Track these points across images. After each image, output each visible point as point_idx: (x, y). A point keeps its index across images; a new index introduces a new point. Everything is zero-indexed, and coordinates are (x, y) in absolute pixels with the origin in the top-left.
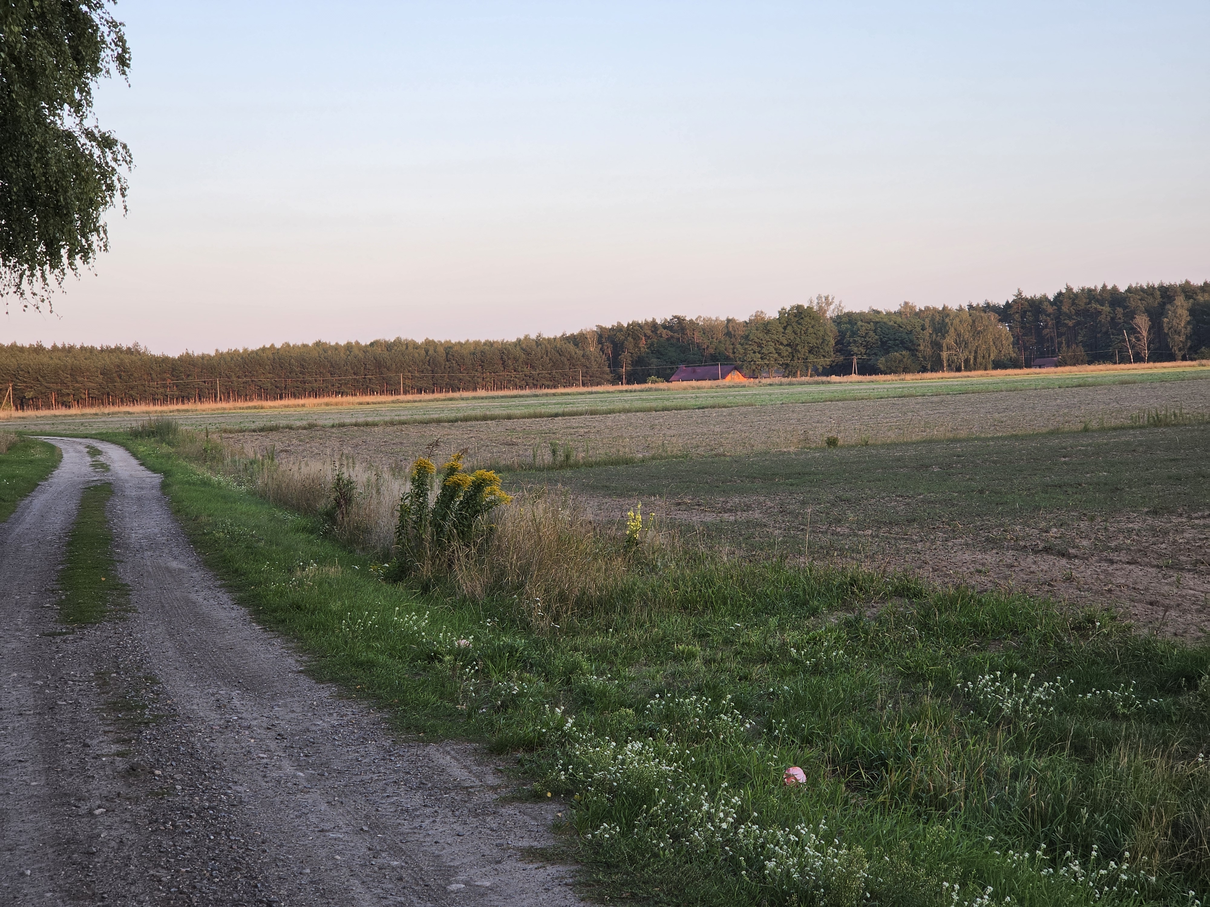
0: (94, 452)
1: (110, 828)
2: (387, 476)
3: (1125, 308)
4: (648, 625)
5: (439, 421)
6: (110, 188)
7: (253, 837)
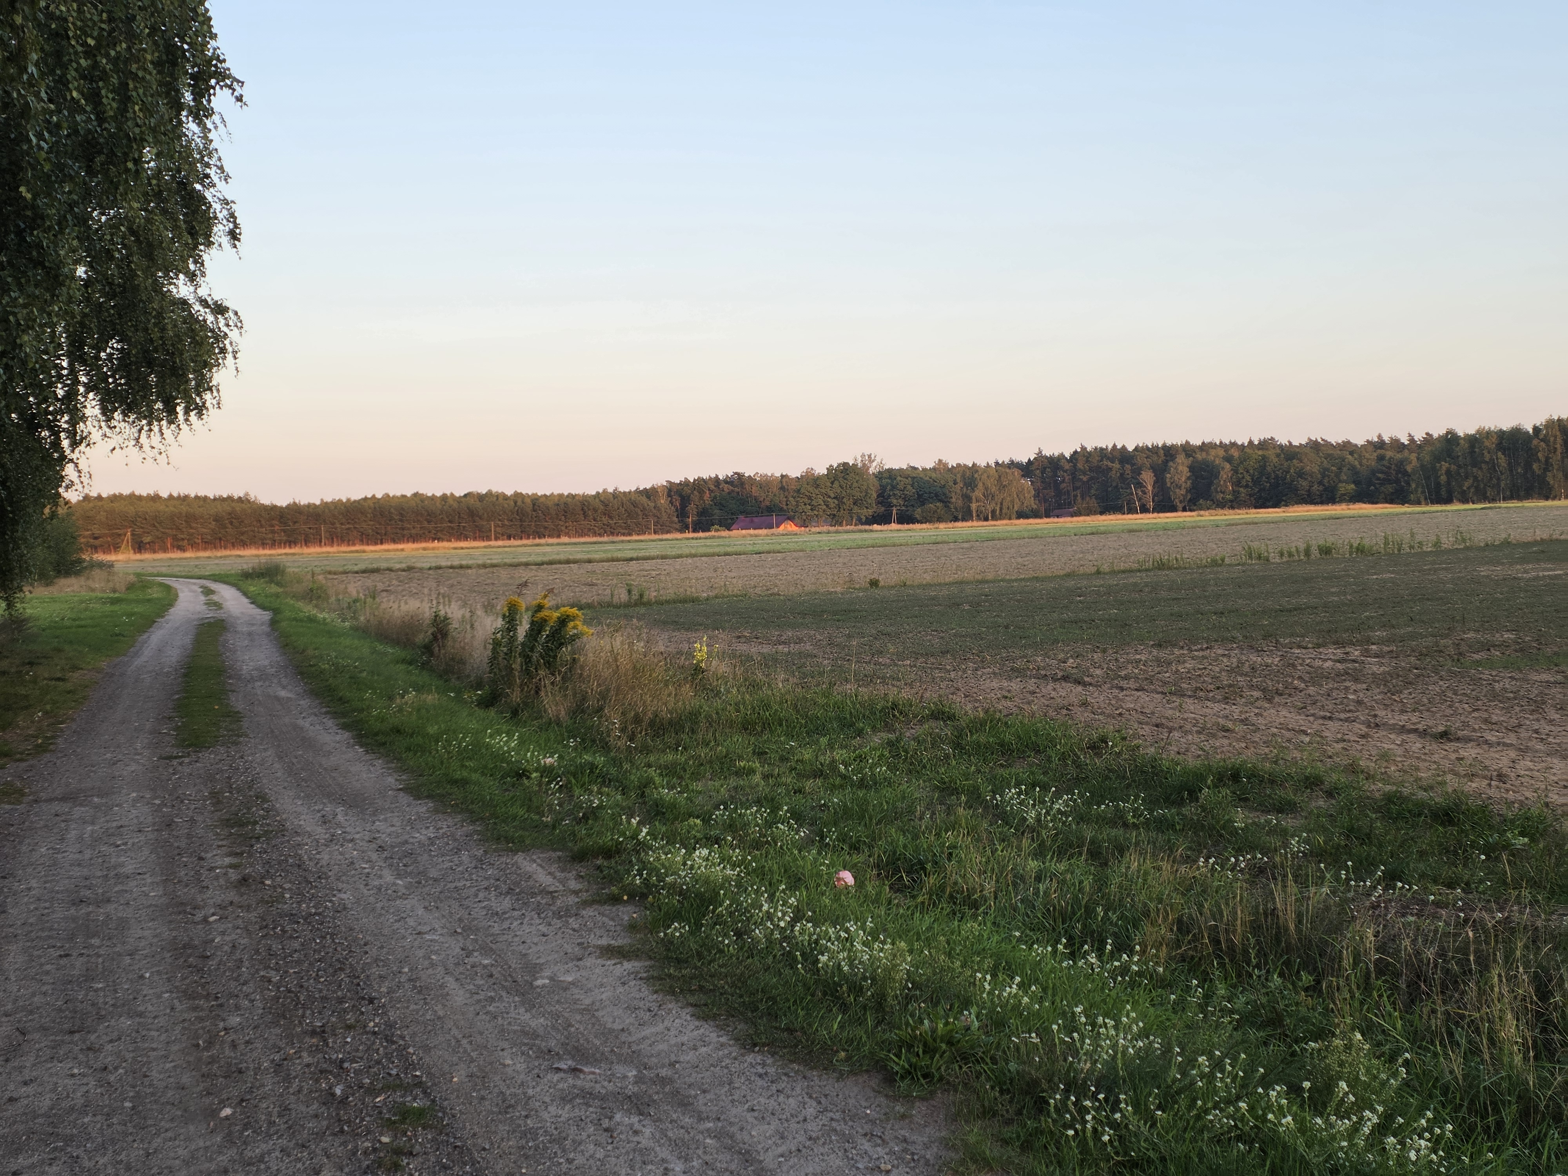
0: (208, 592)
1: (223, 933)
2: (480, 612)
3: (1133, 465)
4: (713, 743)
5: (527, 564)
6: (223, 351)
7: (355, 939)
